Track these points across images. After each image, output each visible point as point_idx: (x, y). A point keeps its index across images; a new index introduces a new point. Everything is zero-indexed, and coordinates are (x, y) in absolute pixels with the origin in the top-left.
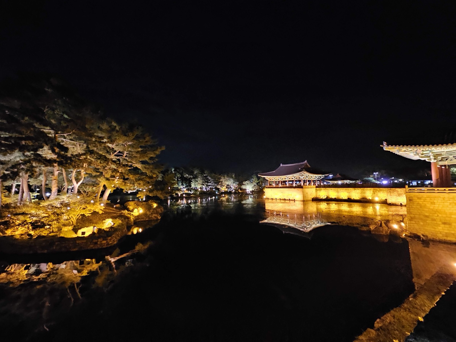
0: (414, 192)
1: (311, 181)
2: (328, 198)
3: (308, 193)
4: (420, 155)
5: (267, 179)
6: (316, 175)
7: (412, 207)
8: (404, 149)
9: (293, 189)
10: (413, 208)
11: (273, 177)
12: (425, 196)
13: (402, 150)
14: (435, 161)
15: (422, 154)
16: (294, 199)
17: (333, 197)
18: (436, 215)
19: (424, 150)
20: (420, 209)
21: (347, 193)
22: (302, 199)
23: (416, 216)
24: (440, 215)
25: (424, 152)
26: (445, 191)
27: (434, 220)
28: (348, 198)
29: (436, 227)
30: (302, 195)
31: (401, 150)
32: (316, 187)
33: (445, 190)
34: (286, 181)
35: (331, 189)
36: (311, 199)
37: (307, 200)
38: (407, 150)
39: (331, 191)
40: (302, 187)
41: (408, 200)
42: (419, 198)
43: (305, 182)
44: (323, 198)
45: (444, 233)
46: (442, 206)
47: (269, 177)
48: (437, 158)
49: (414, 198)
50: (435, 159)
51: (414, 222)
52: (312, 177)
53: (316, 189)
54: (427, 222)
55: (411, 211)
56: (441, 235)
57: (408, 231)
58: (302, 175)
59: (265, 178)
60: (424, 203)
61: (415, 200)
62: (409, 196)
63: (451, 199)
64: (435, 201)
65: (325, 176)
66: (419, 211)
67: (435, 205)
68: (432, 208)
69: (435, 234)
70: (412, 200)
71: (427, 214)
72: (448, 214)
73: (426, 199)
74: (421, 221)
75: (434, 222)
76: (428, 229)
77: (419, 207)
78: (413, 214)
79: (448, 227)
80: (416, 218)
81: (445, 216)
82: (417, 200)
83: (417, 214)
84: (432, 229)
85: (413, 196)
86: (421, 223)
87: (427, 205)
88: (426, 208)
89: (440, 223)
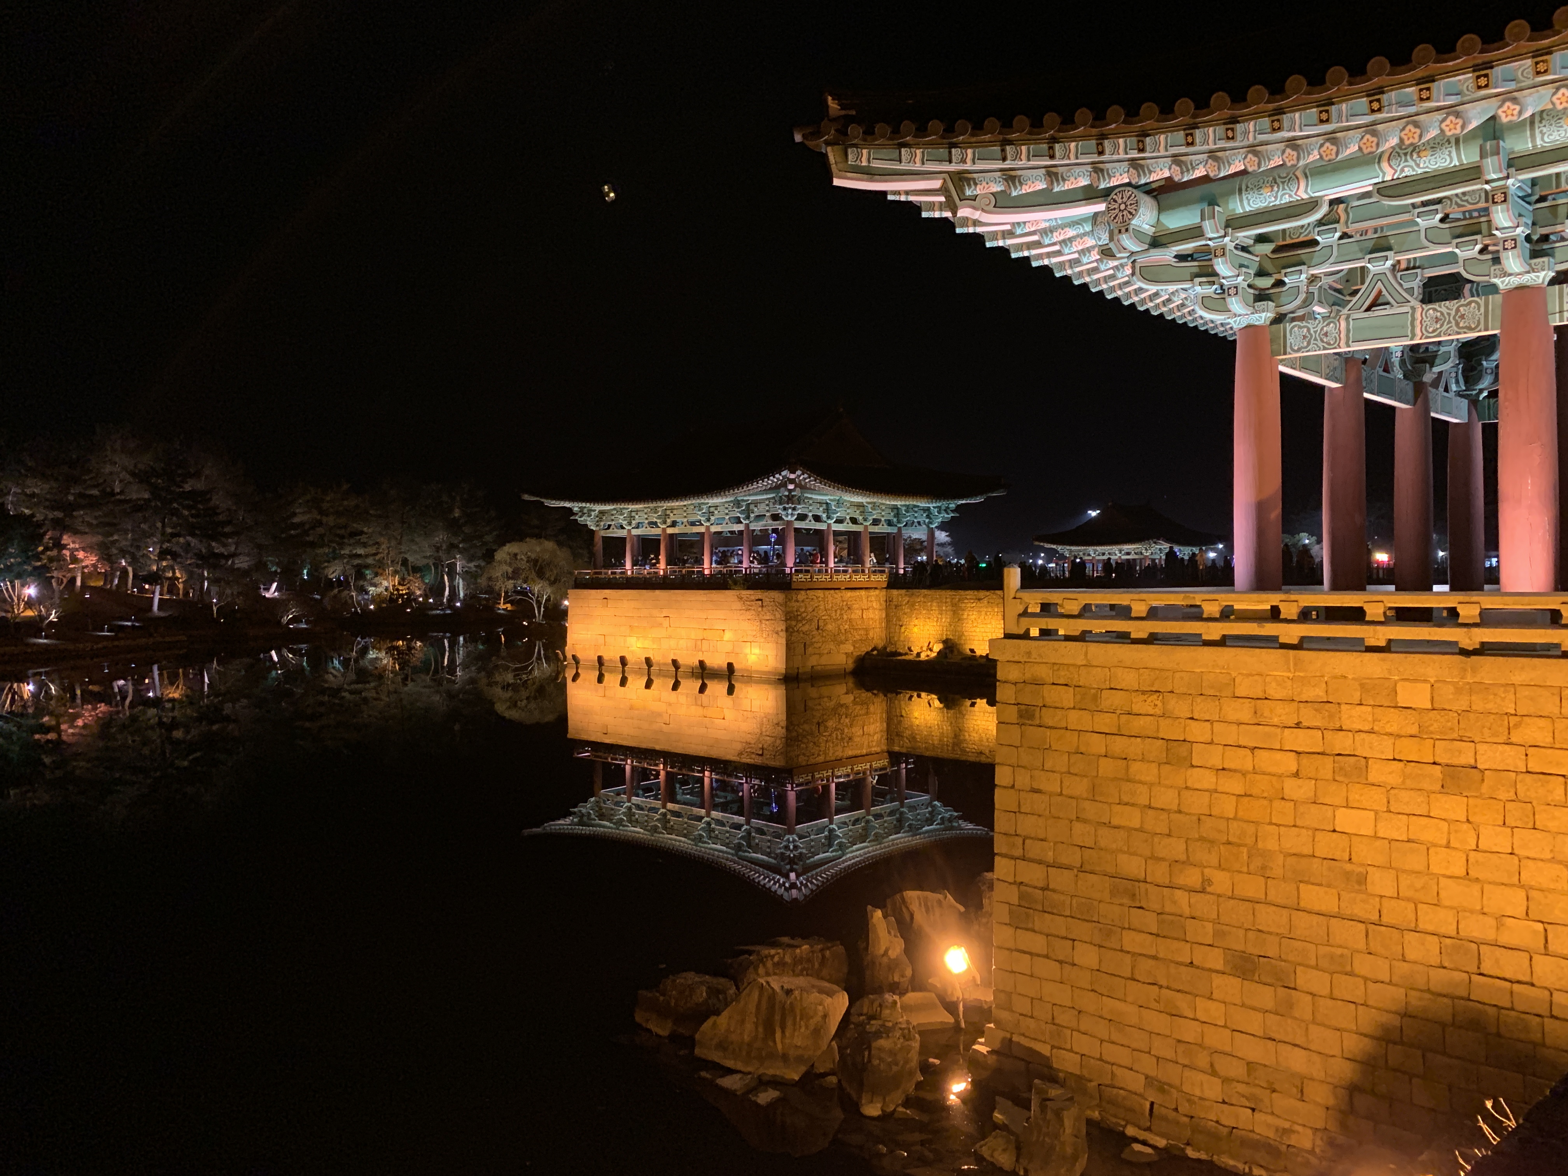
2: (954, 658)
3: (829, 625)
5: (585, 522)
6: (899, 503)
11: (622, 513)
12: (1128, 679)
14: (1263, 316)
16: (730, 666)
18: (1192, 877)
20: (1090, 810)
22: (779, 666)
23: (1061, 880)
24: (1221, 881)
26: (1270, 629)
27: (1172, 927)
29: (1182, 1003)
33: (1274, 614)
34: (699, 541)
36: (851, 670)
37: (818, 671)
40: (787, 584)
41: (1013, 714)
42: (1088, 700)
44: (924, 657)
45: (1237, 1070)
46: (1235, 786)
47: (598, 507)
48: (1280, 283)
49: (1052, 695)
50: (1261, 296)
51: (1038, 943)
54: (1132, 941)
56: (1212, 1089)
57: (996, 1023)
60: (1119, 745)
61: (1059, 718)
62: (1015, 675)
63: (1308, 716)
64: (1198, 732)
65: (958, 508)
66: (1078, 827)
67: (1190, 771)
68: (1166, 798)
69: (1171, 1074)
70: (1032, 717)
71: (1132, 866)
72: (1278, 872)
73: (1135, 709)
74: (1081, 930)
75: (1176, 944)
76: (1130, 1012)
77: (1080, 787)
78: (1040, 862)
79: (1270, 1005)
80: (1055, 896)
81: (1252, 887)
82: (1074, 718)
83: (1064, 860)
84: (1157, 1022)
85: (1043, 672)
86: (1087, 956)
87: (1135, 767)
88: (1125, 799)
89: (1215, 959)
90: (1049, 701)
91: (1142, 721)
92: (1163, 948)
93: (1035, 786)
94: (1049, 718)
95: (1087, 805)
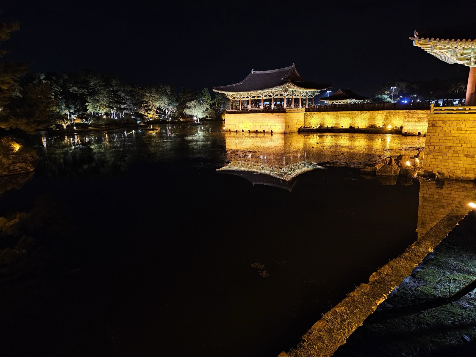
0: (441, 113)
1: (298, 99)
2: (323, 128)
3: (294, 121)
4: (459, 55)
5: (228, 97)
7: (433, 136)
8: (440, 45)
9: (270, 114)
10: (435, 137)
11: (238, 94)
12: (452, 119)
13: (438, 47)
15: (462, 55)
16: (272, 131)
17: (330, 126)
18: (460, 145)
19: (466, 47)
21: (351, 118)
22: (283, 130)
23: (437, 148)
24: (464, 145)
25: (465, 52)
27: (456, 152)
28: (351, 127)
29: (456, 162)
30: (284, 124)
31: (436, 46)
32: (306, 111)
34: (259, 101)
35: (328, 114)
36: (297, 131)
37: (291, 132)
38: (444, 46)
39: (327, 116)
40: (284, 111)
41: (431, 125)
42: (445, 122)
43: (289, 101)
44: (315, 128)
45: (464, 169)
46: (469, 132)
47: (232, 93)
49: (438, 122)
51: (432, 157)
52: (301, 93)
53: (305, 114)
54: (449, 155)
55: (431, 141)
56: (459, 172)
57: (423, 168)
58: (286, 90)
59: (225, 94)
60: (449, 128)
61: (439, 125)
62: (432, 119)
64: (463, 126)
65: (320, 92)
66: (441, 140)
67: (461, 131)
68: (457, 135)
69: (453, 171)
70: (435, 125)
71: (450, 145)
72: (474, 143)
73: (453, 123)
74: (440, 154)
75: (456, 154)
76: (447, 164)
77: (442, 135)
78: (433, 146)
79: (470, 160)
80: (436, 150)
81: (469, 146)
82: (442, 125)
83: (438, 145)
84: (451, 165)
85: (437, 119)
86: (440, 157)
87: (452, 131)
88: (450, 136)
89: (462, 155)
90: (437, 123)
91: (454, 125)
92: (454, 155)
93: (434, 135)
94: (437, 125)
95: (443, 137)
